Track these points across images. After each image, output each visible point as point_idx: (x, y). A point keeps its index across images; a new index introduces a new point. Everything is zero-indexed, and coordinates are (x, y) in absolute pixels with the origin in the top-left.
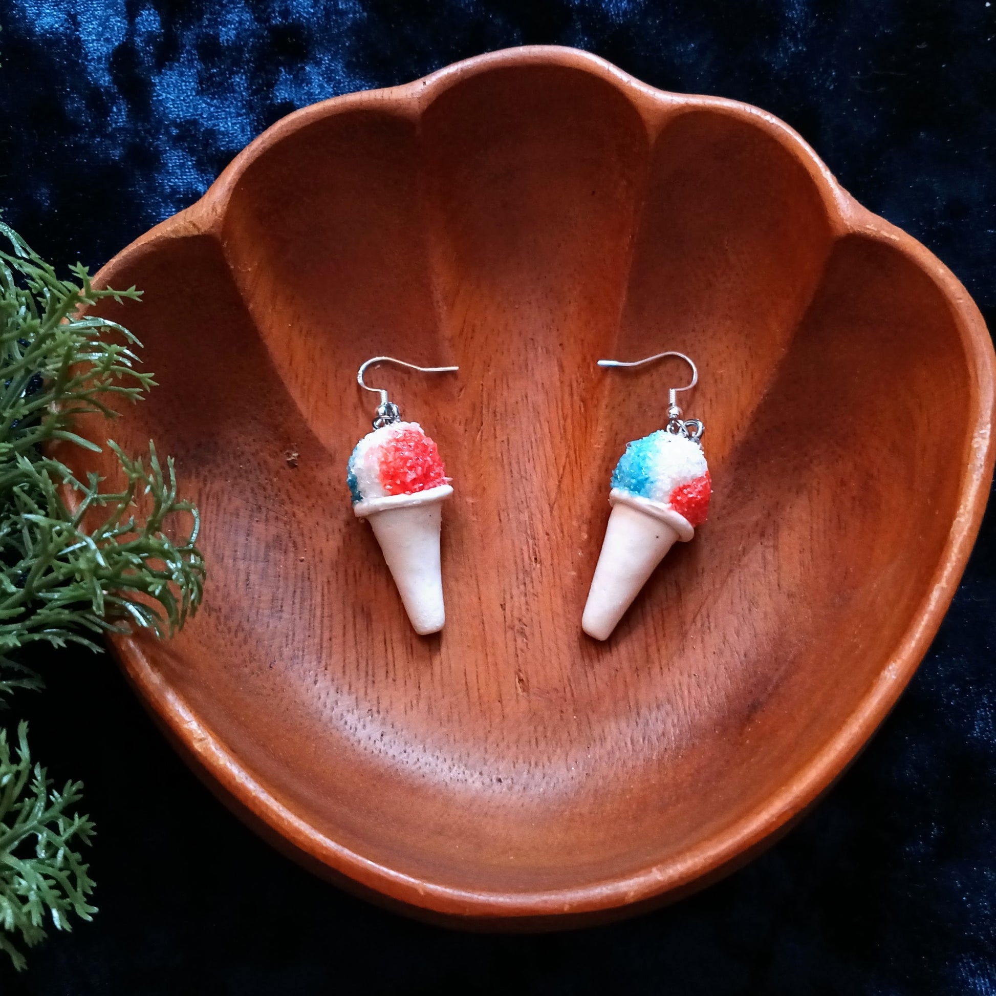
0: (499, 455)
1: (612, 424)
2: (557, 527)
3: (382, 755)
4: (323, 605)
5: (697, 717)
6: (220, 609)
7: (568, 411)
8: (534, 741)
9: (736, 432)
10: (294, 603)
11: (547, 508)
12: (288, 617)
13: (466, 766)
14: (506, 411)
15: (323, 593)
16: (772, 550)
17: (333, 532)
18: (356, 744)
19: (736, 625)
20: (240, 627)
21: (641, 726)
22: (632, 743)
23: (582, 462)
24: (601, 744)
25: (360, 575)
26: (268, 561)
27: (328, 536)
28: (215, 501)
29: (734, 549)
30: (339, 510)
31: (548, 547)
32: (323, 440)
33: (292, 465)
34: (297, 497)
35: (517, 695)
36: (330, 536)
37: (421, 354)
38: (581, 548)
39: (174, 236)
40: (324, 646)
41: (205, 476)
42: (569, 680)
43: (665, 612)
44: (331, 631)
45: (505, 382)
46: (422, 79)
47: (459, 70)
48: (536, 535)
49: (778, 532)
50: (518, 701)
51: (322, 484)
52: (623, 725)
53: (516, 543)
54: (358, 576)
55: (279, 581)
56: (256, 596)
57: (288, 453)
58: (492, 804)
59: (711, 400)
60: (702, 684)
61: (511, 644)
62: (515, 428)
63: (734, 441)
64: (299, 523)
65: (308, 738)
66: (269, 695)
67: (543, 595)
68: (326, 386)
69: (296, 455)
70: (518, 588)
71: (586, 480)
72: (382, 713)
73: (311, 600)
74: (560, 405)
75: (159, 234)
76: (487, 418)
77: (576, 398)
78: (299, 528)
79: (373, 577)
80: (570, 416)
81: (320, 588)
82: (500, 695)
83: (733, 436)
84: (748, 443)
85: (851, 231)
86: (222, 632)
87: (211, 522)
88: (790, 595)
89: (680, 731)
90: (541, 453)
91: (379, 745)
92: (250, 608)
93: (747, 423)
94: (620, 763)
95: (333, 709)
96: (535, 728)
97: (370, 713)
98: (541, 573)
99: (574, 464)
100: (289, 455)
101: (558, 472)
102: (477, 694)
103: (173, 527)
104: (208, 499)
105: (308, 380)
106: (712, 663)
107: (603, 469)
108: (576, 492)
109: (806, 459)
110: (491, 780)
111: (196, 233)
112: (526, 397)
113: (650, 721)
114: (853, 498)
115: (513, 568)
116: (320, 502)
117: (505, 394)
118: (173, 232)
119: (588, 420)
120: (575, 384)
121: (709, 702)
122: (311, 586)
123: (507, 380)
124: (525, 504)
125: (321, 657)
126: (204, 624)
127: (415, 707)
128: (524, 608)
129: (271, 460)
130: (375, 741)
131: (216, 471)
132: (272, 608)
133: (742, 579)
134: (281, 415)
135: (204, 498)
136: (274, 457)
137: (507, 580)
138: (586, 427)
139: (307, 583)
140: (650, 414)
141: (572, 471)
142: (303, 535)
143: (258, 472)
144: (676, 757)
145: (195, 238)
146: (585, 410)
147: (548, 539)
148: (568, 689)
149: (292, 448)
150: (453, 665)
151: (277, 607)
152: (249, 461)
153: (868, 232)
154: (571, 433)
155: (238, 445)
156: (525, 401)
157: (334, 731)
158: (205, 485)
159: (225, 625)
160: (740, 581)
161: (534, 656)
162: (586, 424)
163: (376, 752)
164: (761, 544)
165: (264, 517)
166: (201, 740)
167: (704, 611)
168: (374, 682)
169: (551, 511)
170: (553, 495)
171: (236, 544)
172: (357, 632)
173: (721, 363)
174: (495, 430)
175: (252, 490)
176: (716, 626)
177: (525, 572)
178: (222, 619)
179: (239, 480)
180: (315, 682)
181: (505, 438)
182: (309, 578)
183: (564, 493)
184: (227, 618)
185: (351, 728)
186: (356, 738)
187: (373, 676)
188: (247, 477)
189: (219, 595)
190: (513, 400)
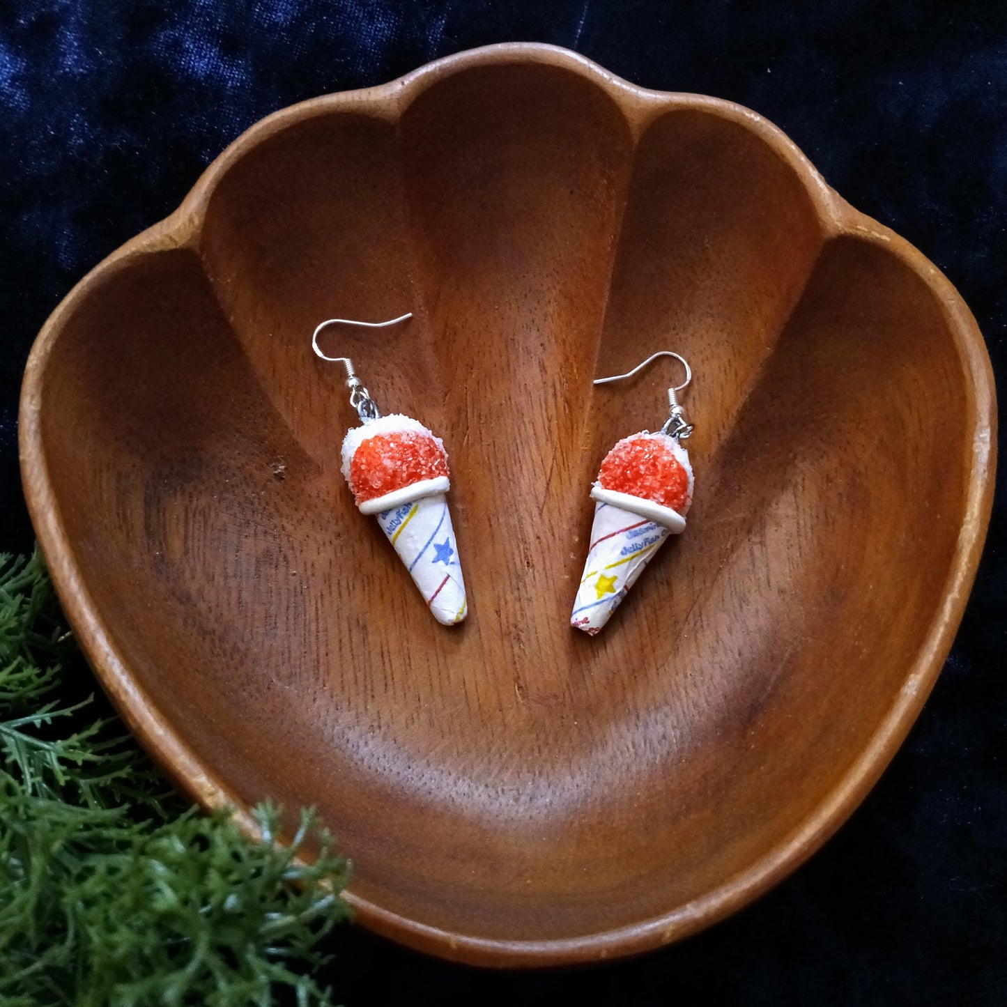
0: (486, 459)
1: (598, 425)
2: (548, 531)
3: (386, 773)
4: (317, 619)
5: (697, 718)
6: (214, 631)
7: (553, 412)
8: (536, 750)
9: (722, 432)
10: (287, 619)
11: (535, 512)
12: (283, 633)
13: (470, 778)
14: (490, 414)
15: (317, 608)
16: (759, 545)
17: (324, 544)
18: (359, 763)
19: (728, 623)
20: (235, 648)
21: (641, 729)
22: (634, 747)
23: (569, 464)
24: (603, 750)
25: (354, 588)
26: (259, 577)
27: (318, 548)
28: (201, 519)
29: (723, 546)
30: (329, 522)
31: (540, 551)
32: (310, 452)
33: (279, 477)
34: (286, 510)
35: (517, 703)
36: (321, 549)
37: (404, 359)
38: (572, 551)
39: (150, 251)
40: (321, 662)
41: (191, 493)
42: (568, 685)
43: (658, 612)
44: (327, 645)
45: (488, 384)
46: (400, 79)
47: (438, 69)
48: (527, 539)
49: (765, 527)
50: (518, 709)
51: (310, 496)
52: (623, 728)
53: (508, 548)
54: (351, 588)
55: (271, 597)
56: (249, 614)
57: (274, 466)
58: (501, 818)
59: (694, 398)
60: (699, 684)
61: (508, 650)
62: (500, 432)
63: (719, 439)
64: (289, 536)
65: (312, 761)
66: (269, 719)
67: (537, 600)
68: (310, 395)
69: (283, 467)
70: (512, 593)
71: (575, 482)
72: (383, 729)
73: (305, 616)
74: (544, 406)
75: (134, 249)
76: (472, 421)
77: (560, 400)
78: (289, 541)
79: (367, 588)
80: (555, 416)
81: (313, 602)
82: (501, 703)
83: (719, 435)
84: (733, 441)
85: (842, 232)
86: (218, 655)
87: (199, 540)
88: (781, 591)
89: (681, 733)
90: (527, 455)
91: (383, 762)
92: (245, 628)
93: (732, 422)
94: (624, 768)
95: (333, 727)
96: (537, 736)
97: (371, 728)
98: (534, 577)
99: (562, 466)
100: (276, 468)
101: (545, 474)
102: (477, 703)
103: (161, 550)
104: (194, 516)
105: (291, 391)
106: (707, 663)
107: (591, 470)
108: (565, 494)
109: (791, 455)
110: (497, 792)
111: (173, 247)
112: (510, 399)
113: (650, 723)
114: (840, 495)
115: (506, 573)
116: (309, 514)
117: (489, 396)
118: (149, 246)
119: (574, 421)
120: (558, 387)
121: (707, 702)
122: (304, 600)
123: (490, 382)
124: (514, 508)
125: (318, 674)
126: (199, 649)
127: (416, 721)
128: (519, 614)
129: (256, 473)
130: (378, 759)
131: (201, 487)
132: (266, 626)
133: (732, 576)
134: (265, 428)
135: (190, 515)
136: (260, 470)
137: (501, 586)
138: (572, 429)
139: (300, 598)
140: (634, 413)
141: (560, 473)
142: (293, 548)
143: (244, 486)
144: (680, 761)
145: (173, 252)
146: (570, 411)
147: (540, 543)
148: (567, 695)
149: (279, 461)
150: (452, 676)
151: (271, 624)
152: (234, 475)
153: (859, 233)
154: (556, 435)
155: (222, 459)
156: (509, 403)
157: (337, 751)
158: (191, 502)
159: (220, 648)
160: (730, 578)
161: (531, 662)
162: (572, 425)
163: (380, 770)
164: (749, 541)
165: (252, 532)
166: (211, 794)
167: (696, 608)
168: (373, 696)
169: (541, 514)
170: (542, 499)
171: (226, 561)
172: (354, 646)
173: (703, 361)
174: (481, 433)
175: (239, 503)
176: (708, 625)
177: (518, 577)
178: (217, 642)
179: (226, 495)
180: (315, 700)
181: (490, 441)
182: (301, 593)
183: (553, 496)
184: (221, 640)
185: (353, 746)
186: (359, 757)
187: (372, 690)
188: (233, 492)
189: (212, 617)
190: (497, 402)
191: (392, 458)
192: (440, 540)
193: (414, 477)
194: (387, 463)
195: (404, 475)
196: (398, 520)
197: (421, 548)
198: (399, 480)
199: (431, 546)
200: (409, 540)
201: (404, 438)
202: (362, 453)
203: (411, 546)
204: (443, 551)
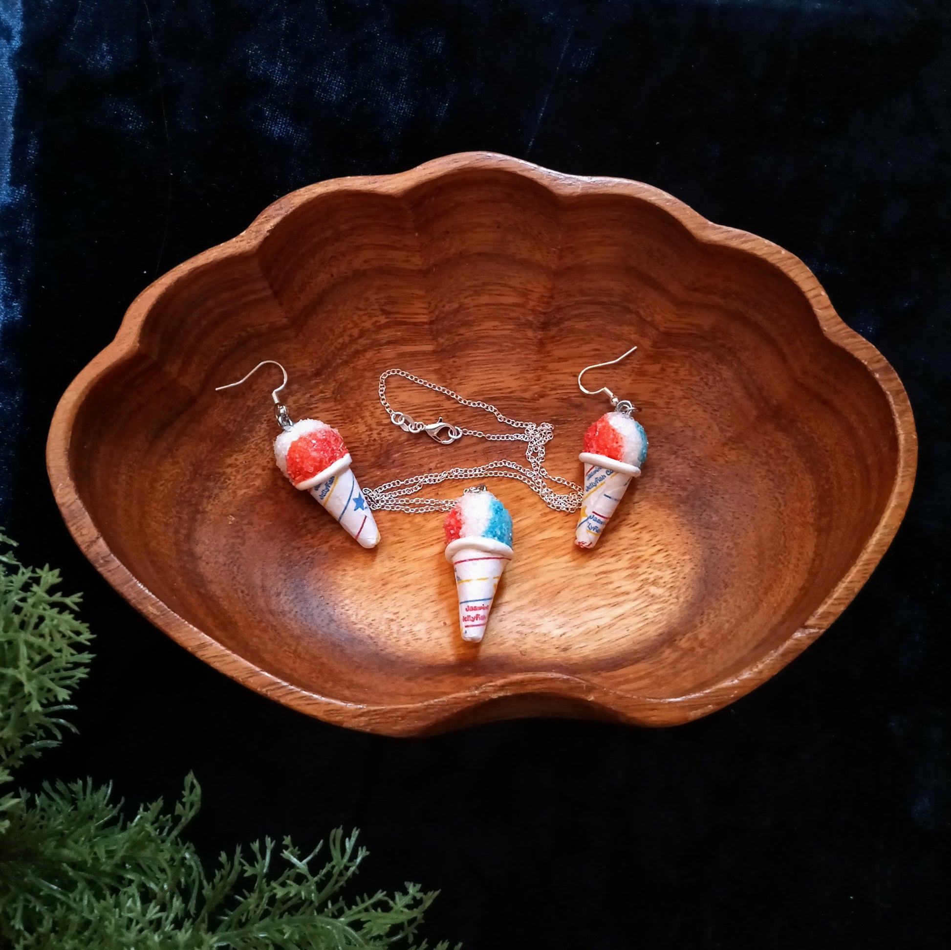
191: (316, 450)
192: (356, 495)
193: (333, 459)
194: (314, 454)
195: (327, 459)
196: (327, 489)
197: (345, 503)
198: (324, 464)
199: (352, 501)
200: (336, 500)
201: (319, 435)
202: (294, 451)
203: (338, 503)
204: (359, 502)
